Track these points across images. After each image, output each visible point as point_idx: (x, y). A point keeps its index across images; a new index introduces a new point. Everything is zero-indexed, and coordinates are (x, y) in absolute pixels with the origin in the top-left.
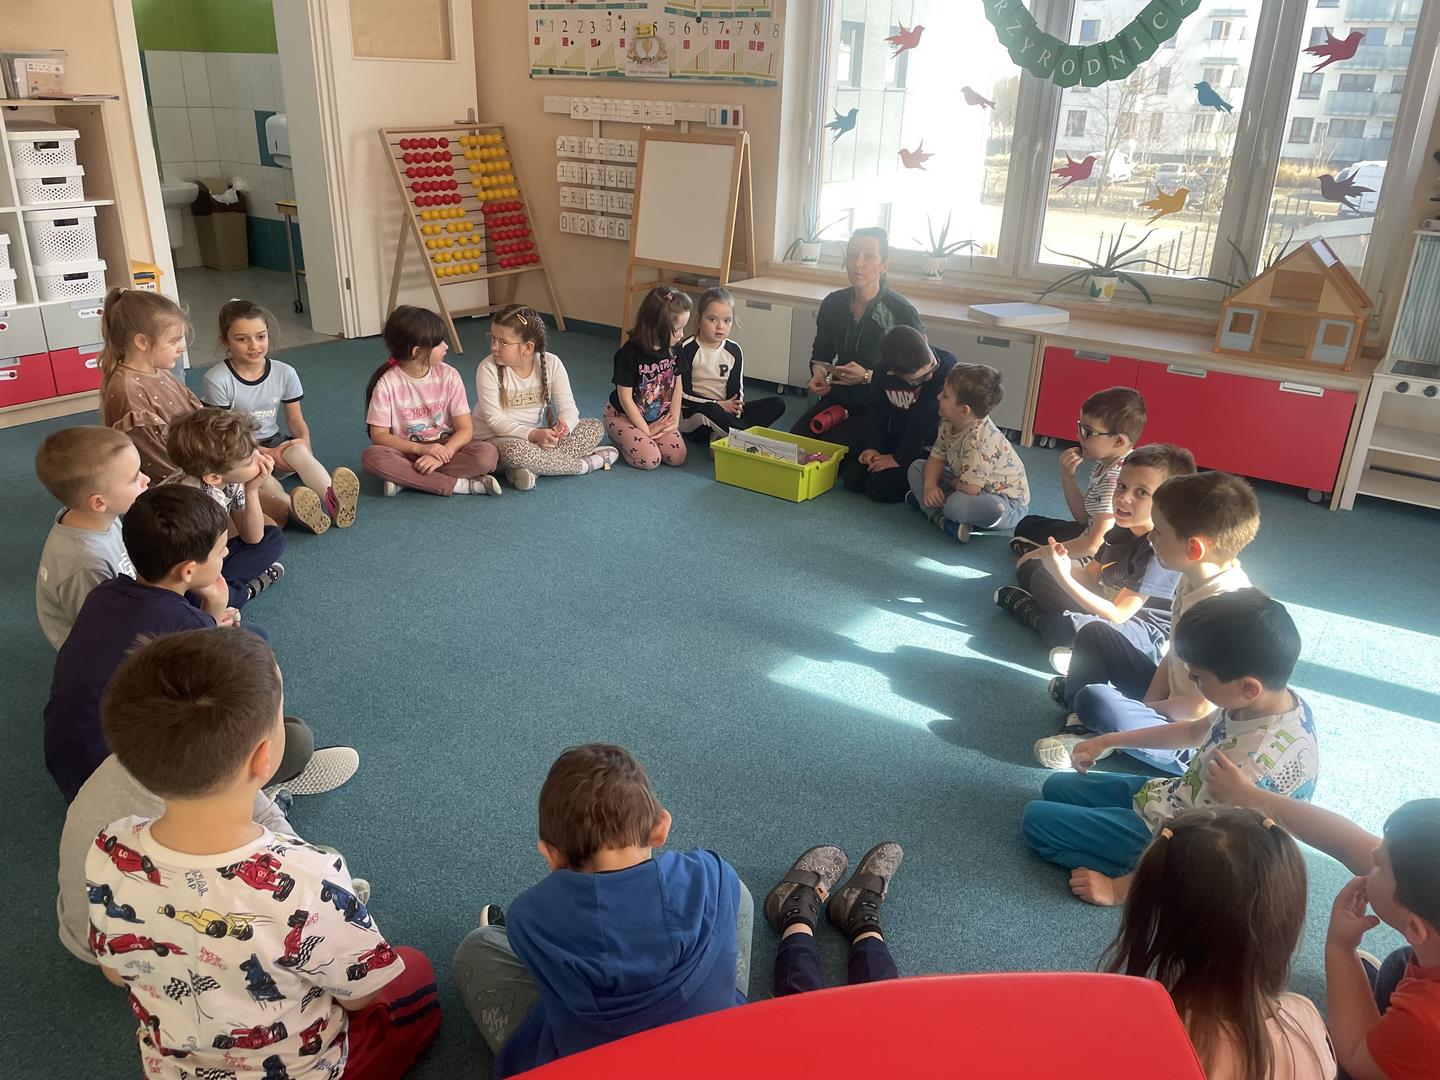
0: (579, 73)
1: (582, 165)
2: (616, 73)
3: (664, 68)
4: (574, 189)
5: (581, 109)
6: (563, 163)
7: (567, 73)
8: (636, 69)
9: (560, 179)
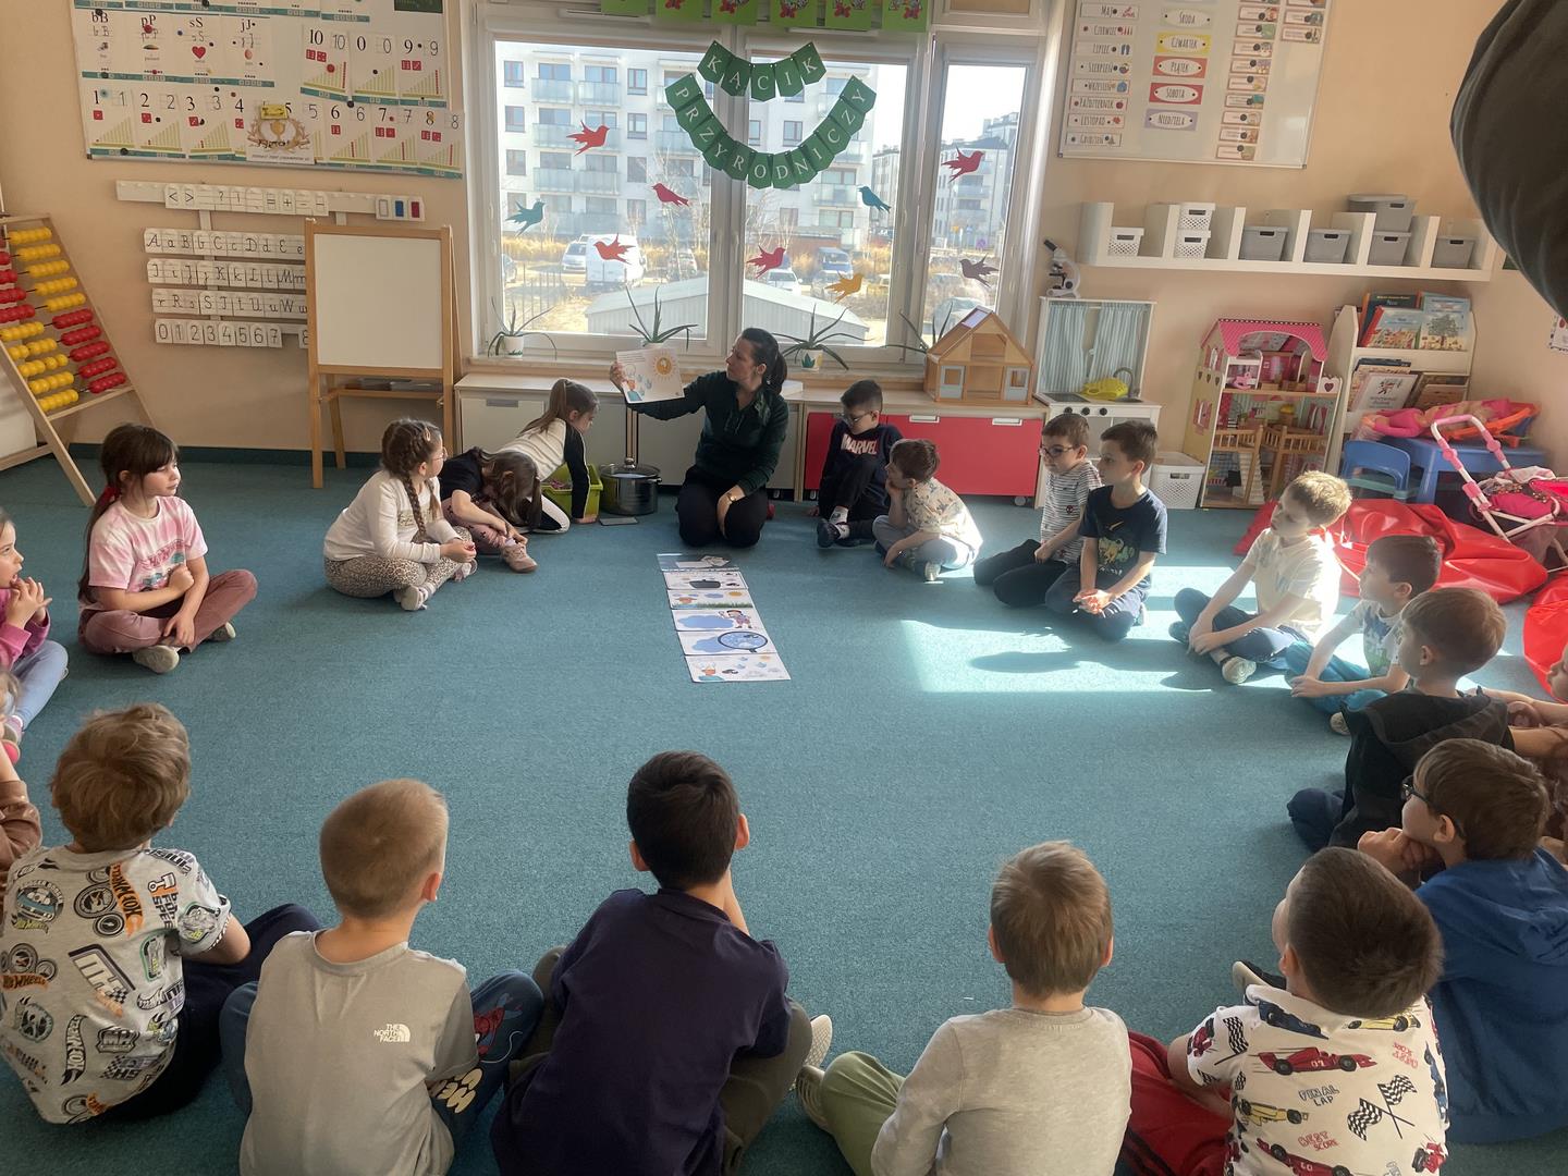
0: (170, 155)
1: (189, 262)
2: (233, 157)
3: (306, 155)
4: (176, 291)
5: (181, 197)
6: (156, 261)
7: (154, 154)
8: (265, 154)
9: (150, 280)
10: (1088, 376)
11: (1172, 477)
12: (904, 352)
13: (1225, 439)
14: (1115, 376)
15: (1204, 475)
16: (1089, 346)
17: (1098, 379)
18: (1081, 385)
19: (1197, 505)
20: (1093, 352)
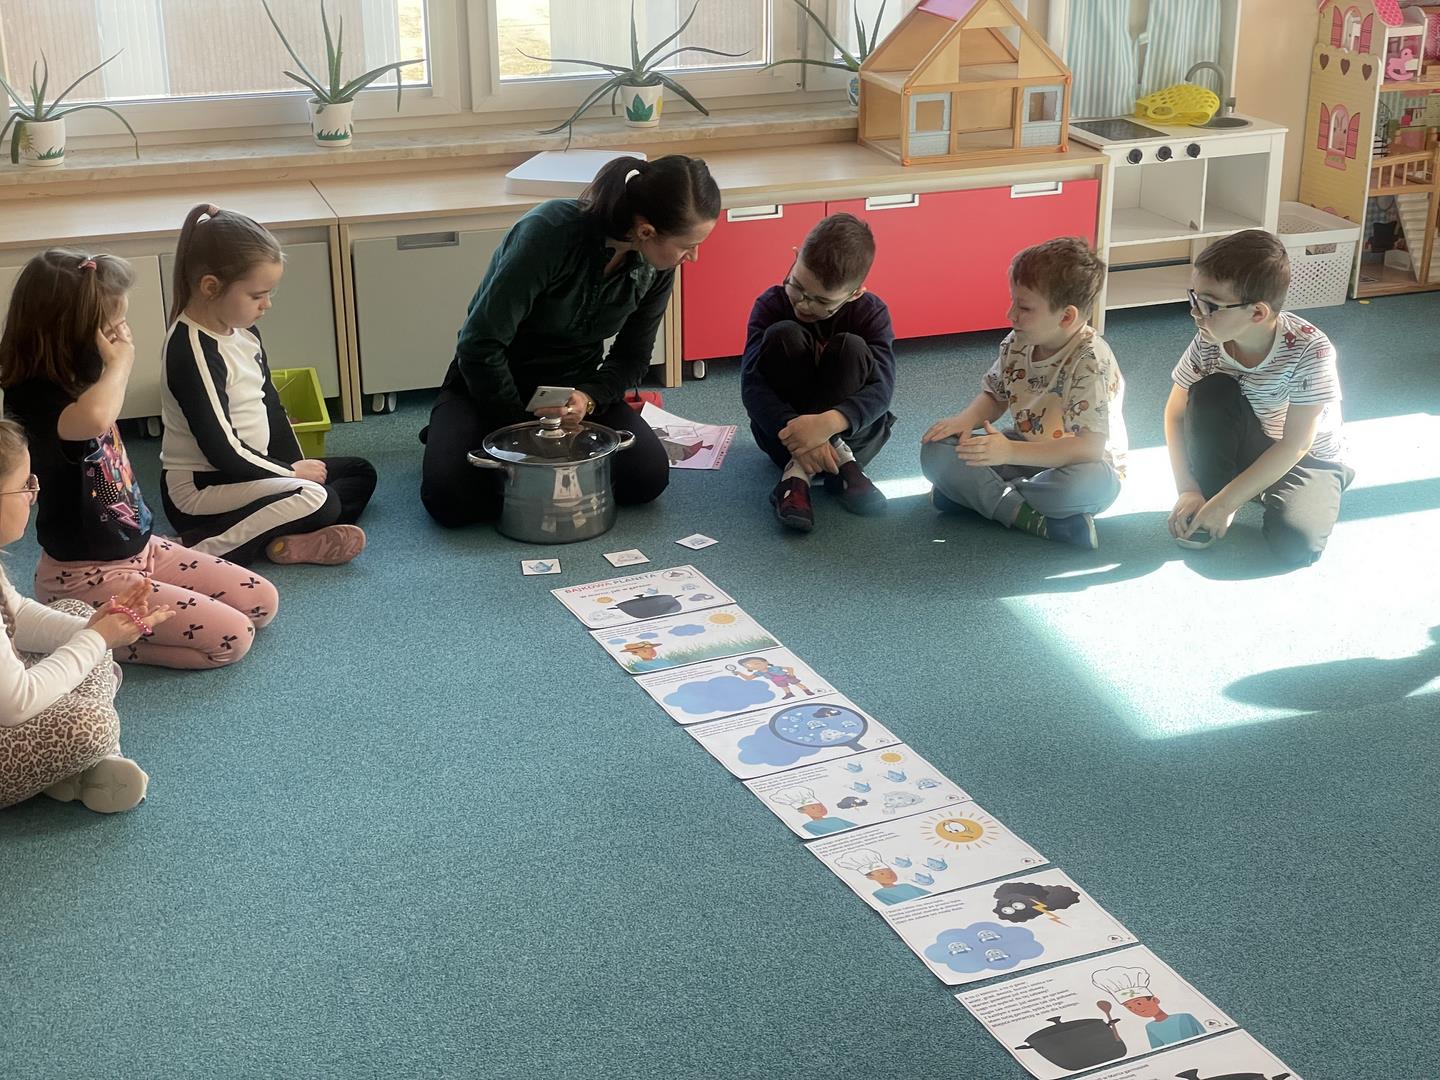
10: (1140, 82)
11: (1308, 253)
12: (804, 68)
13: (1387, 170)
14: (1187, 79)
15: (1358, 242)
16: (1139, 27)
17: (1160, 85)
18: (1132, 102)
19: (1349, 298)
20: (1146, 37)
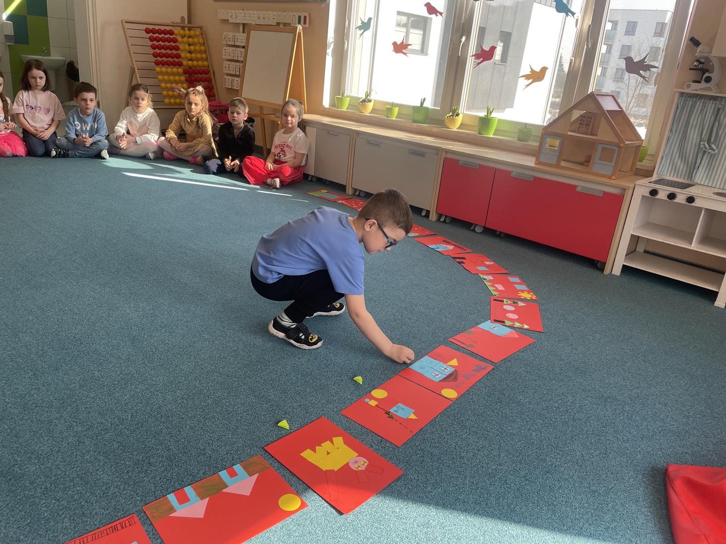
1: (234, 49)
4: (229, 63)
5: (234, 17)
6: (225, 48)
9: (224, 57)
